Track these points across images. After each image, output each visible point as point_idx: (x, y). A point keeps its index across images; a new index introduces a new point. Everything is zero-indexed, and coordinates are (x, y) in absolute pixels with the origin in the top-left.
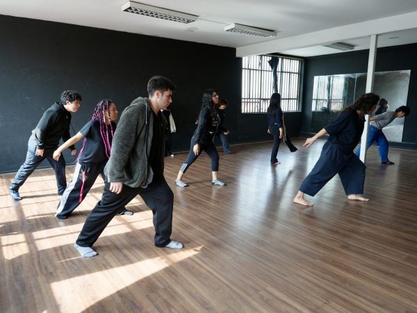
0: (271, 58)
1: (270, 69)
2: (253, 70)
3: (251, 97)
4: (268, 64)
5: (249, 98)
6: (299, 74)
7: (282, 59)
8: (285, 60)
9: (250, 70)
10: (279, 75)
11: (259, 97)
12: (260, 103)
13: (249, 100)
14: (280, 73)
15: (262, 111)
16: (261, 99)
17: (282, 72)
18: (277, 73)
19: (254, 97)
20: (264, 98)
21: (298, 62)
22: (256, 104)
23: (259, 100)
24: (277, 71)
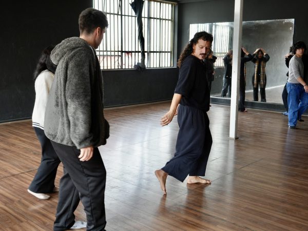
0: (133, 1)
1: (134, 14)
3: (109, 49)
4: (130, 7)
5: (107, 51)
6: (173, 20)
7: (149, 1)
10: (145, 22)
11: (120, 50)
12: (122, 56)
13: (105, 53)
14: (146, 19)
15: (124, 67)
16: (122, 52)
17: (149, 18)
18: (143, 19)
19: (113, 50)
20: (127, 50)
21: (170, 5)
22: (116, 58)
23: (120, 53)
24: (143, 16)
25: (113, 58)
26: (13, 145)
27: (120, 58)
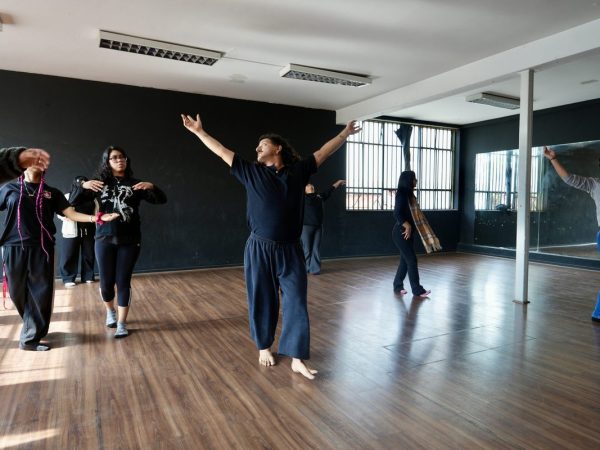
0: (399, 127)
1: (399, 143)
2: (369, 144)
3: (365, 186)
4: (395, 136)
5: (363, 188)
6: (453, 150)
7: (420, 127)
8: (425, 129)
9: (363, 144)
10: (414, 153)
11: (380, 186)
12: (382, 194)
13: (361, 191)
14: (416, 150)
15: (385, 208)
16: (383, 189)
17: (421, 148)
18: (411, 150)
19: (371, 186)
20: (389, 187)
21: (450, 132)
22: (375, 197)
23: (380, 191)
24: (411, 145)
25: (370, 196)
26: (232, 289)
27: (380, 197)
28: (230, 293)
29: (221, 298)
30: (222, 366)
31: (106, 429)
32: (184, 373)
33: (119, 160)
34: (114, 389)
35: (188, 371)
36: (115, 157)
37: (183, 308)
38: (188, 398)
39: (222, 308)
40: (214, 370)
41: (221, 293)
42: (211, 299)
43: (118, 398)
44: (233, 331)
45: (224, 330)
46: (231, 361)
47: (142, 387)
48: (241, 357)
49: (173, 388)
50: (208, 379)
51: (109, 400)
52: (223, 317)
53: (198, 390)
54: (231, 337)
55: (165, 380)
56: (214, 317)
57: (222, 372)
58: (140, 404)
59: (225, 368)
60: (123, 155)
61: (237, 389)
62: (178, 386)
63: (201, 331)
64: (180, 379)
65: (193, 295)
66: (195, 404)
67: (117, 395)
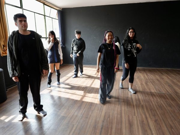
28: (161, 81)
29: (157, 82)
30: (150, 117)
31: (103, 130)
32: (135, 115)
33: (132, 33)
34: (110, 113)
35: (136, 114)
36: (131, 32)
37: (142, 84)
38: (133, 128)
39: (157, 87)
40: (146, 118)
41: (158, 80)
42: (153, 82)
43: (110, 118)
44: (159, 100)
45: (155, 98)
46: (154, 116)
47: (119, 116)
48: (159, 115)
49: (129, 121)
50: (143, 121)
51: (108, 118)
52: (156, 92)
53: (138, 126)
54: (157, 103)
55: (127, 115)
56: (153, 91)
57: (149, 120)
58: (116, 124)
59: (151, 118)
60: (134, 31)
61: (153, 132)
62: (131, 121)
63: (146, 96)
64: (132, 117)
65: (147, 79)
66: (135, 132)
67: (111, 116)
